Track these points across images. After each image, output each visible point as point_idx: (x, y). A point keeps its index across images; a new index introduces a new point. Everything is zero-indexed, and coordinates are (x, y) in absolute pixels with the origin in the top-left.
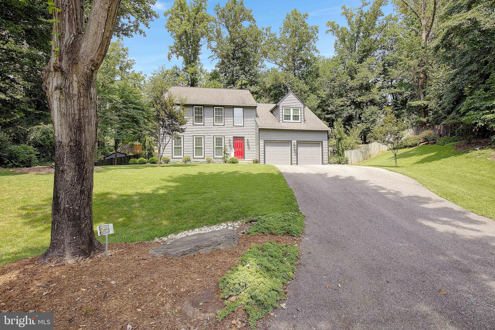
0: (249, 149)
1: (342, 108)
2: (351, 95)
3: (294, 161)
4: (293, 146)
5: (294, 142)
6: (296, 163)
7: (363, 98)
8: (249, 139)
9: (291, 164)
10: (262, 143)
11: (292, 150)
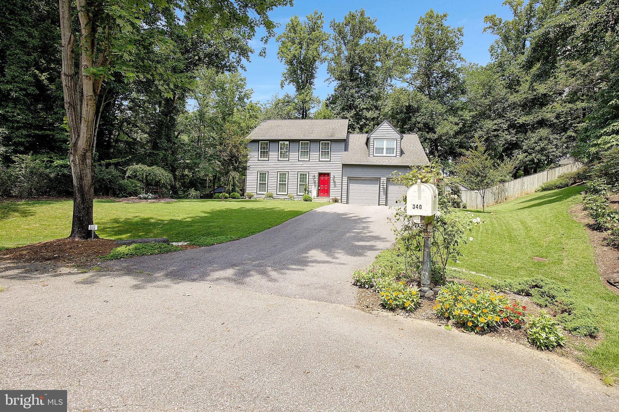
0: (335, 186)
1: (495, 133)
2: (510, 115)
3: (383, 201)
4: (381, 184)
5: (384, 180)
6: (385, 203)
7: (527, 119)
8: (335, 175)
9: (379, 205)
10: (345, 179)
11: (381, 188)
